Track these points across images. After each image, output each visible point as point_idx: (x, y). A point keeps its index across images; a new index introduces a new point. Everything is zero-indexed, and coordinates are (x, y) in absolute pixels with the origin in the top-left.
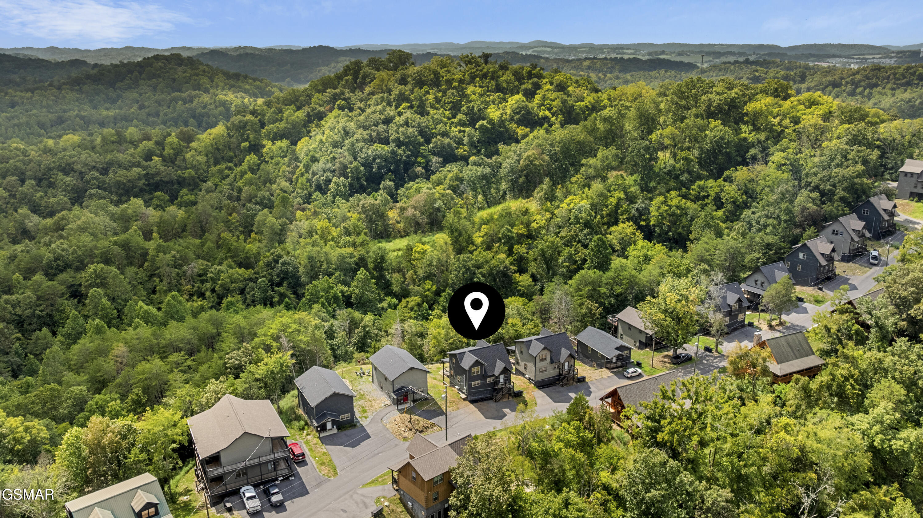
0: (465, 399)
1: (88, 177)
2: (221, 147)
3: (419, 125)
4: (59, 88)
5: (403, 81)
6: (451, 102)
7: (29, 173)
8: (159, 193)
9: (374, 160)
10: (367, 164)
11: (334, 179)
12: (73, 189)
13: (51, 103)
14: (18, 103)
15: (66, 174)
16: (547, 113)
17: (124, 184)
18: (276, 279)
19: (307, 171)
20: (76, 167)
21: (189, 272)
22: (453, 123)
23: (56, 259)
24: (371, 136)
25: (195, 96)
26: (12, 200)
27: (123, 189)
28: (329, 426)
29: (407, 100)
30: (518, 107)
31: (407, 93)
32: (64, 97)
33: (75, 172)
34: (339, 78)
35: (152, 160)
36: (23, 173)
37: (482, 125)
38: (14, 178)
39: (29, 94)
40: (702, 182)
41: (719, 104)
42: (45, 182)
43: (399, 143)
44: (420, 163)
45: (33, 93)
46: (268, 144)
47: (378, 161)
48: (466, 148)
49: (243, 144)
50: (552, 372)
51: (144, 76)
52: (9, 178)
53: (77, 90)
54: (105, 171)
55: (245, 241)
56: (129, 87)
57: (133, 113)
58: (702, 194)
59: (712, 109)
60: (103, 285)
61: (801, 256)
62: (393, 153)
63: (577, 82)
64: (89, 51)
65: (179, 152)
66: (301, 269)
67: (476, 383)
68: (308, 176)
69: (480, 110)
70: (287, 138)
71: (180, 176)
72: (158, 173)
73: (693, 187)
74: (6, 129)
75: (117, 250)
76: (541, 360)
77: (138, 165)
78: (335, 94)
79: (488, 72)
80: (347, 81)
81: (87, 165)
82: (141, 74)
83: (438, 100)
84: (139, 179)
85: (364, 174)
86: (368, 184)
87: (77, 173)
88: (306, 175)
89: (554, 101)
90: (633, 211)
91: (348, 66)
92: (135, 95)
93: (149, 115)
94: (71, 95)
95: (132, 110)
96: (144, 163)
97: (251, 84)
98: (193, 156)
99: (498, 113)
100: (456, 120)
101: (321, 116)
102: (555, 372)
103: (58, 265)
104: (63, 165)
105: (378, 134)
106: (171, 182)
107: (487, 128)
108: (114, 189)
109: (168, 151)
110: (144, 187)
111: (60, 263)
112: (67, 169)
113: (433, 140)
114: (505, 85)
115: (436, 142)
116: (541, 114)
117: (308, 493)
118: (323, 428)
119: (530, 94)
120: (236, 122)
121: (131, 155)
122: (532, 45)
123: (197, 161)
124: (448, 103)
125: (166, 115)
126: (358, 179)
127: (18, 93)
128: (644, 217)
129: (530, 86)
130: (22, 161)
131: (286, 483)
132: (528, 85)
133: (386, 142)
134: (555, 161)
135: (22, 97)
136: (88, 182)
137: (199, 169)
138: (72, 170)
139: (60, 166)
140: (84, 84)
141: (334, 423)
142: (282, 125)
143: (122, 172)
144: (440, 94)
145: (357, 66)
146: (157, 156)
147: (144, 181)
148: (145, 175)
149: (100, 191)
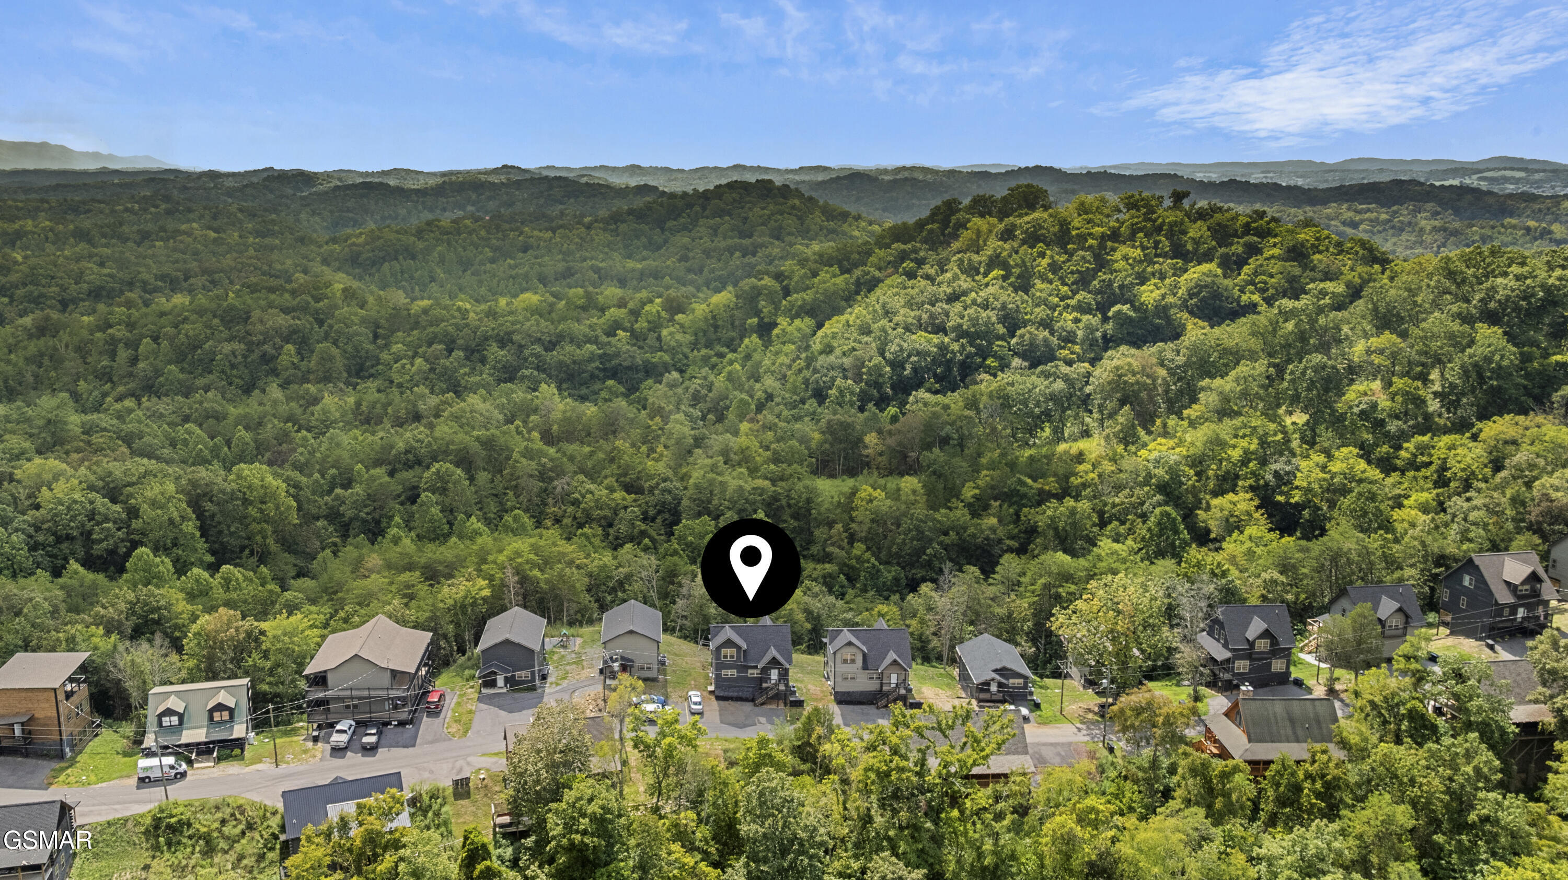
0: (711, 692)
1: (527, 352)
2: (720, 323)
3: (1004, 306)
4: (589, 227)
5: (1007, 235)
6: (1078, 272)
7: (460, 342)
8: (610, 383)
9: (909, 356)
10: (897, 365)
11: (839, 382)
12: (504, 367)
13: (573, 247)
14: (532, 247)
15: (502, 347)
16: (1256, 298)
17: (568, 366)
18: (652, 512)
19: (808, 367)
20: (516, 337)
21: (559, 489)
22: (1068, 306)
23: (407, 452)
24: (919, 319)
25: (762, 246)
26: (432, 376)
27: (565, 372)
28: (500, 682)
29: (1005, 265)
30: (1197, 286)
31: (1005, 254)
32: (592, 240)
33: (513, 344)
34: (921, 224)
35: (615, 335)
36: (453, 341)
37: (1119, 312)
38: (442, 346)
39: (549, 234)
40: (1426, 438)
41: (1508, 298)
42: (477, 355)
43: (961, 334)
44: (990, 367)
45: (554, 232)
46: (783, 322)
47: (914, 359)
48: (1077, 348)
49: (749, 321)
50: (864, 683)
51: (707, 212)
52: (435, 346)
53: (612, 231)
54: (550, 346)
55: (648, 456)
56: (685, 228)
57: (668, 267)
58: (1420, 459)
59: (1492, 305)
60: (443, 491)
61: (1467, 580)
62: (943, 348)
63: (1339, 244)
64: (683, 171)
65: (655, 326)
66: (685, 502)
67: (731, 673)
68: (808, 374)
69: (1121, 287)
70: (812, 316)
71: (648, 361)
72: (617, 355)
73: (1406, 445)
74: (499, 281)
75: (475, 447)
76: (845, 661)
77: (595, 341)
78: (904, 251)
79: (1163, 223)
80: (931, 231)
81: (530, 336)
82: (704, 208)
83: (1054, 267)
84: (591, 360)
85: (891, 378)
86: (895, 394)
87: (516, 346)
88: (805, 372)
89: (1272, 276)
90: (1269, 477)
91: (937, 208)
92: (686, 240)
93: (689, 270)
94: (600, 236)
95: (669, 263)
96: (604, 339)
97: (864, 229)
98: (671, 334)
99: (1157, 294)
100: (1072, 302)
101: (872, 285)
102: (872, 686)
103: (408, 460)
104: (502, 334)
105: (932, 316)
106: (631, 368)
107: (1130, 317)
108: (554, 373)
109: (642, 324)
110: (597, 372)
111: (410, 456)
112: (504, 341)
113: (1019, 332)
114: (1190, 247)
115: (1022, 336)
116: (1244, 298)
117: (414, 746)
118: (492, 684)
119: (1232, 265)
120: (747, 288)
121: (590, 326)
122: (1481, 167)
123: (677, 341)
124: (1072, 273)
125: (712, 271)
126: (878, 385)
127: (536, 233)
128: (1284, 489)
129: (1240, 249)
130: (456, 325)
131: (400, 729)
132: (1237, 248)
133: (940, 329)
134: (1180, 379)
135: (540, 239)
136: (526, 360)
137: (677, 353)
138: (511, 341)
139: (498, 335)
140: (624, 221)
141: (507, 680)
142: (808, 296)
143: (569, 348)
144: (1064, 257)
145: (951, 207)
146: (624, 330)
147: (597, 364)
148: (600, 356)
149: (536, 373)
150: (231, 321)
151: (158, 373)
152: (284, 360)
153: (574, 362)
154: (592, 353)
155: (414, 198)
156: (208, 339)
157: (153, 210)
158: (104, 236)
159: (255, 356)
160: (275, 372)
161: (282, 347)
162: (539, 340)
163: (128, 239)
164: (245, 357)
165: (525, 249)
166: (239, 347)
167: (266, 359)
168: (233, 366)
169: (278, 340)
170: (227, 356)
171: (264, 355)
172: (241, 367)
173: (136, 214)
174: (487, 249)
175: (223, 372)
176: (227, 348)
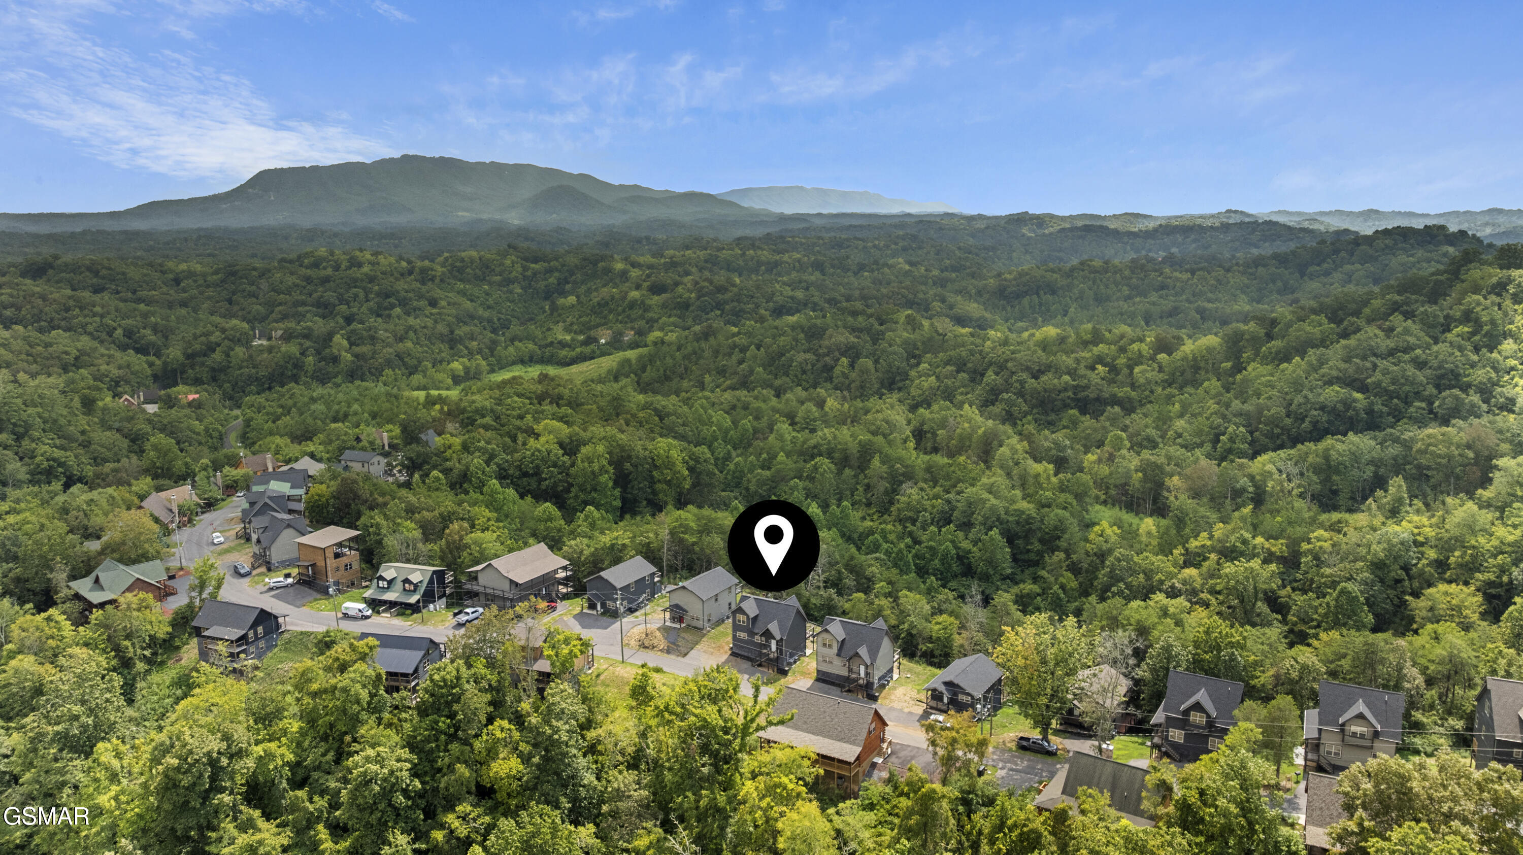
0: (731, 649)
28: (598, 606)
50: (839, 668)
61: (1487, 707)
67: (742, 635)
77: (1073, 372)
102: (843, 670)
106: (1098, 400)
113: (1442, 395)
118: (594, 607)
141: (602, 606)
146: (1104, 365)
147: (1070, 394)
148: (1075, 387)
149: (1014, 397)
150: (812, 336)
151: (751, 372)
152: (837, 370)
153: (1045, 390)
154: (1066, 383)
155: (1126, 239)
156: (792, 348)
157: (893, 246)
158: (833, 266)
159: (819, 365)
160: (830, 379)
161: (838, 359)
162: (1028, 369)
163: (849, 270)
164: (813, 365)
165: (1163, 287)
166: (810, 356)
167: (829, 369)
168: (804, 372)
169: (837, 354)
170: (801, 363)
171: (825, 366)
172: (809, 373)
173: (880, 250)
174: (1125, 288)
175: (796, 376)
176: (801, 357)
